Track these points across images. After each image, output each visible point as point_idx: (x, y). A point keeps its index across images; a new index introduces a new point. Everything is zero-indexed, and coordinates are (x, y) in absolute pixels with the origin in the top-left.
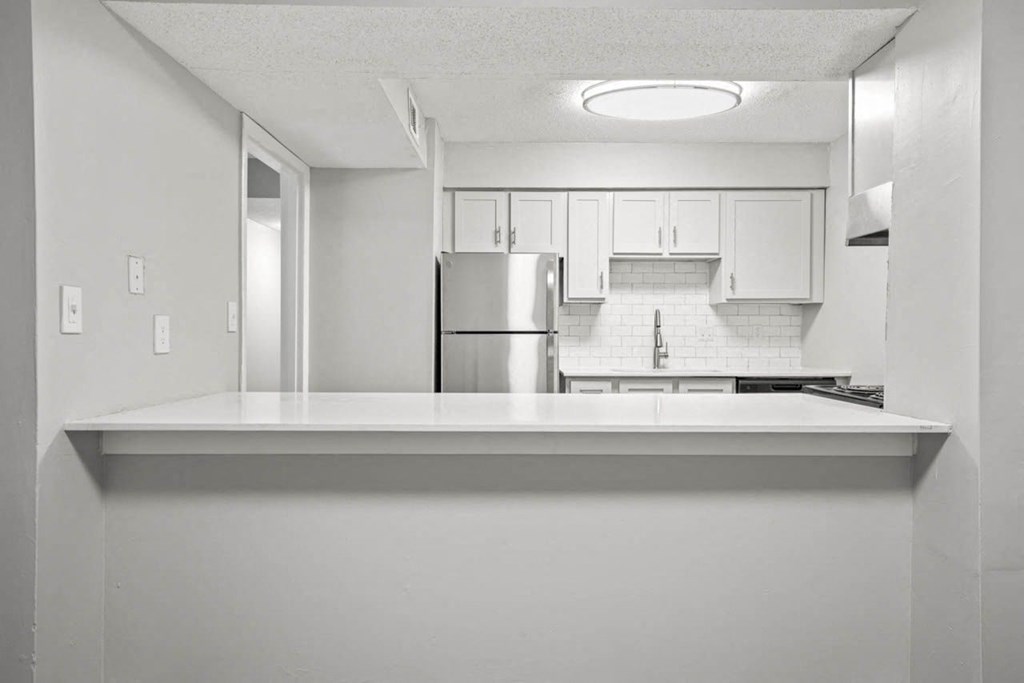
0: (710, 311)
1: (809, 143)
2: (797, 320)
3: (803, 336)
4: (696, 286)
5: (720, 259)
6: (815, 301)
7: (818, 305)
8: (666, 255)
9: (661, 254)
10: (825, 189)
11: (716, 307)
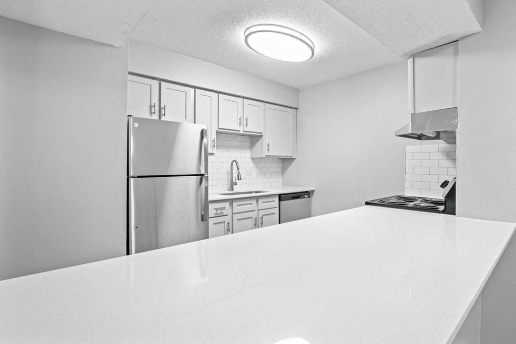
0: (251, 161)
1: (293, 88)
2: (280, 165)
3: (283, 172)
4: (245, 148)
5: (262, 136)
6: (294, 157)
7: (294, 159)
8: (242, 132)
9: (239, 131)
10: (296, 109)
11: (253, 159)
